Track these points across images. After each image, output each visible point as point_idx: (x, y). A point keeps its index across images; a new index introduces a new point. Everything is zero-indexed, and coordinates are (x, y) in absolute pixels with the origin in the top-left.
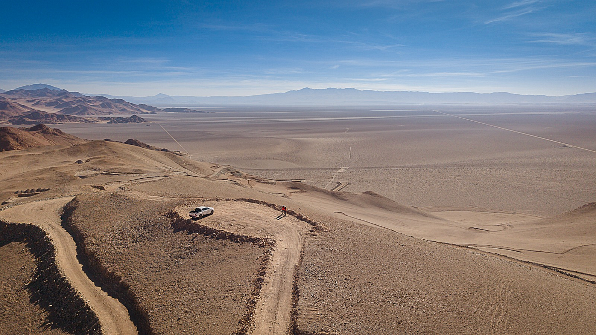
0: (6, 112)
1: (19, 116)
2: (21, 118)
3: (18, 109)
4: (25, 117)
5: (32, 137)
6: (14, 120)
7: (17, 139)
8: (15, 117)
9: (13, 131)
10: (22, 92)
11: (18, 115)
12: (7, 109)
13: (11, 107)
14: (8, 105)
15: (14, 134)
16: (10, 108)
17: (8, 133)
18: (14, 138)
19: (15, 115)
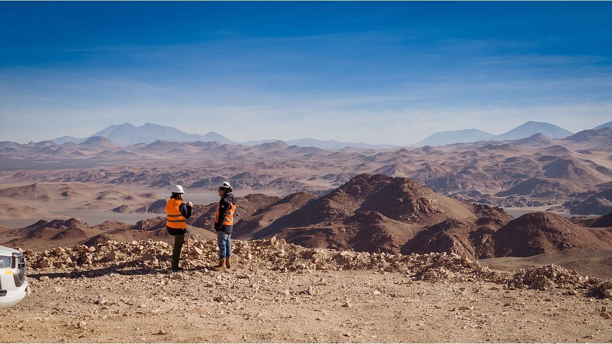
0: (562, 182)
1: (589, 193)
2: (593, 199)
3: (590, 176)
4: (599, 195)
5: (596, 241)
6: (576, 202)
7: (562, 244)
8: (580, 195)
9: (555, 223)
10: (605, 135)
11: (586, 191)
12: (567, 176)
13: (576, 170)
14: (570, 167)
15: (556, 231)
16: (573, 175)
17: (545, 229)
18: (554, 242)
19: (581, 191)
